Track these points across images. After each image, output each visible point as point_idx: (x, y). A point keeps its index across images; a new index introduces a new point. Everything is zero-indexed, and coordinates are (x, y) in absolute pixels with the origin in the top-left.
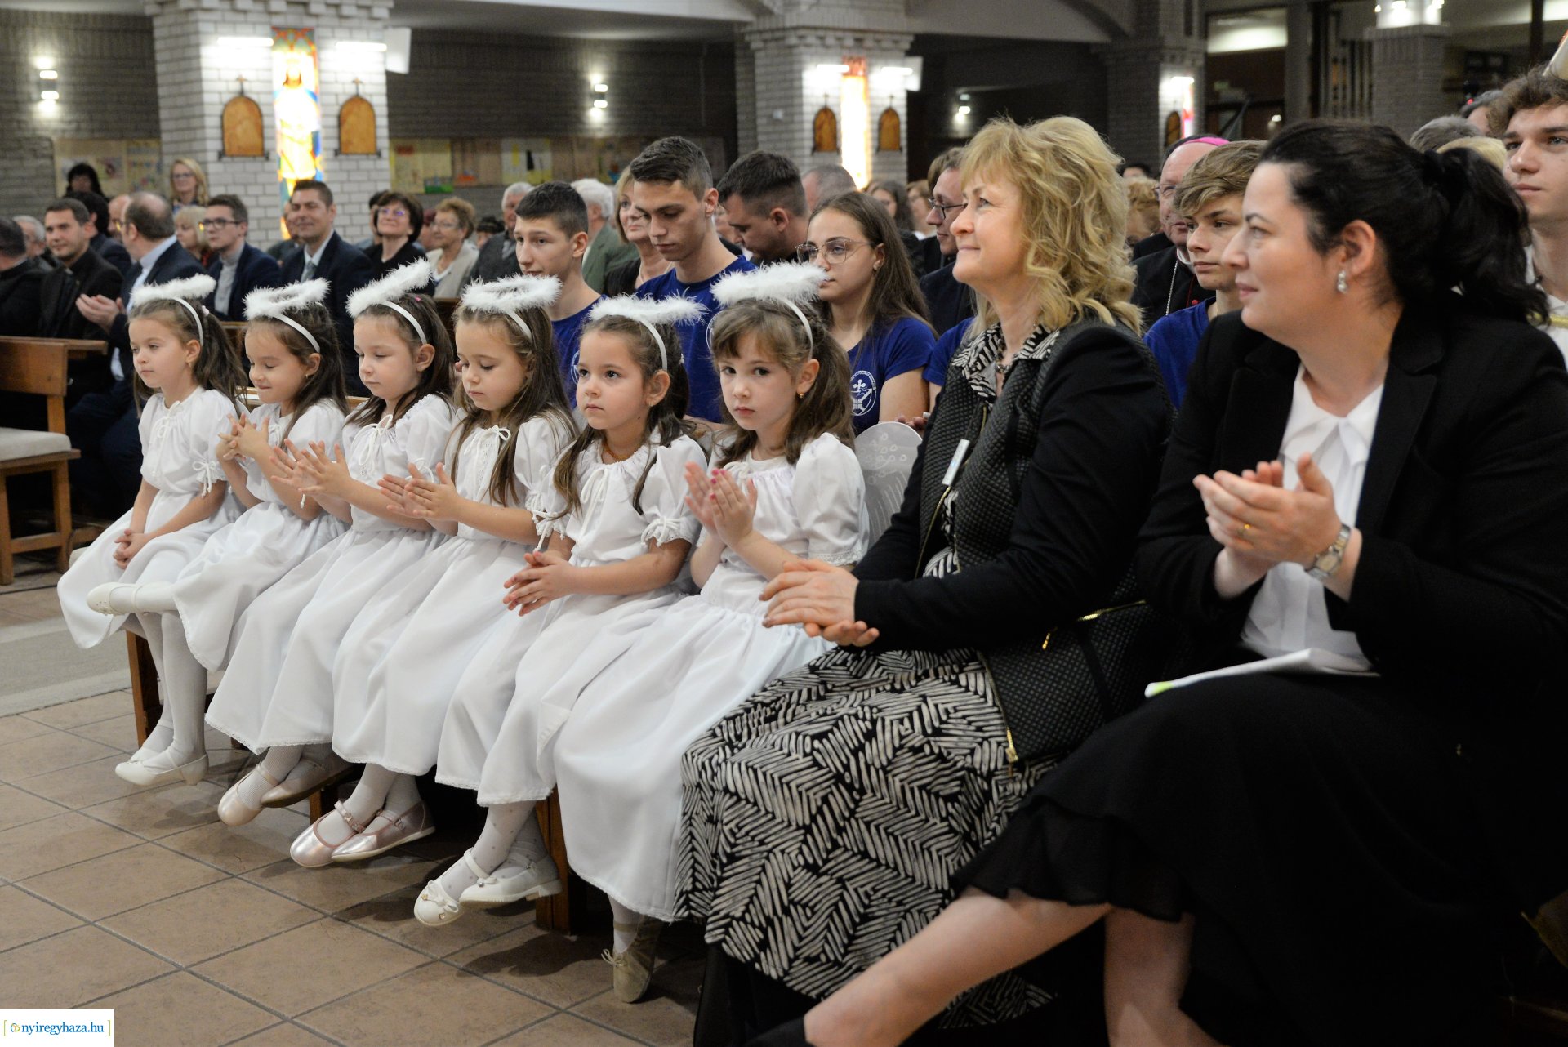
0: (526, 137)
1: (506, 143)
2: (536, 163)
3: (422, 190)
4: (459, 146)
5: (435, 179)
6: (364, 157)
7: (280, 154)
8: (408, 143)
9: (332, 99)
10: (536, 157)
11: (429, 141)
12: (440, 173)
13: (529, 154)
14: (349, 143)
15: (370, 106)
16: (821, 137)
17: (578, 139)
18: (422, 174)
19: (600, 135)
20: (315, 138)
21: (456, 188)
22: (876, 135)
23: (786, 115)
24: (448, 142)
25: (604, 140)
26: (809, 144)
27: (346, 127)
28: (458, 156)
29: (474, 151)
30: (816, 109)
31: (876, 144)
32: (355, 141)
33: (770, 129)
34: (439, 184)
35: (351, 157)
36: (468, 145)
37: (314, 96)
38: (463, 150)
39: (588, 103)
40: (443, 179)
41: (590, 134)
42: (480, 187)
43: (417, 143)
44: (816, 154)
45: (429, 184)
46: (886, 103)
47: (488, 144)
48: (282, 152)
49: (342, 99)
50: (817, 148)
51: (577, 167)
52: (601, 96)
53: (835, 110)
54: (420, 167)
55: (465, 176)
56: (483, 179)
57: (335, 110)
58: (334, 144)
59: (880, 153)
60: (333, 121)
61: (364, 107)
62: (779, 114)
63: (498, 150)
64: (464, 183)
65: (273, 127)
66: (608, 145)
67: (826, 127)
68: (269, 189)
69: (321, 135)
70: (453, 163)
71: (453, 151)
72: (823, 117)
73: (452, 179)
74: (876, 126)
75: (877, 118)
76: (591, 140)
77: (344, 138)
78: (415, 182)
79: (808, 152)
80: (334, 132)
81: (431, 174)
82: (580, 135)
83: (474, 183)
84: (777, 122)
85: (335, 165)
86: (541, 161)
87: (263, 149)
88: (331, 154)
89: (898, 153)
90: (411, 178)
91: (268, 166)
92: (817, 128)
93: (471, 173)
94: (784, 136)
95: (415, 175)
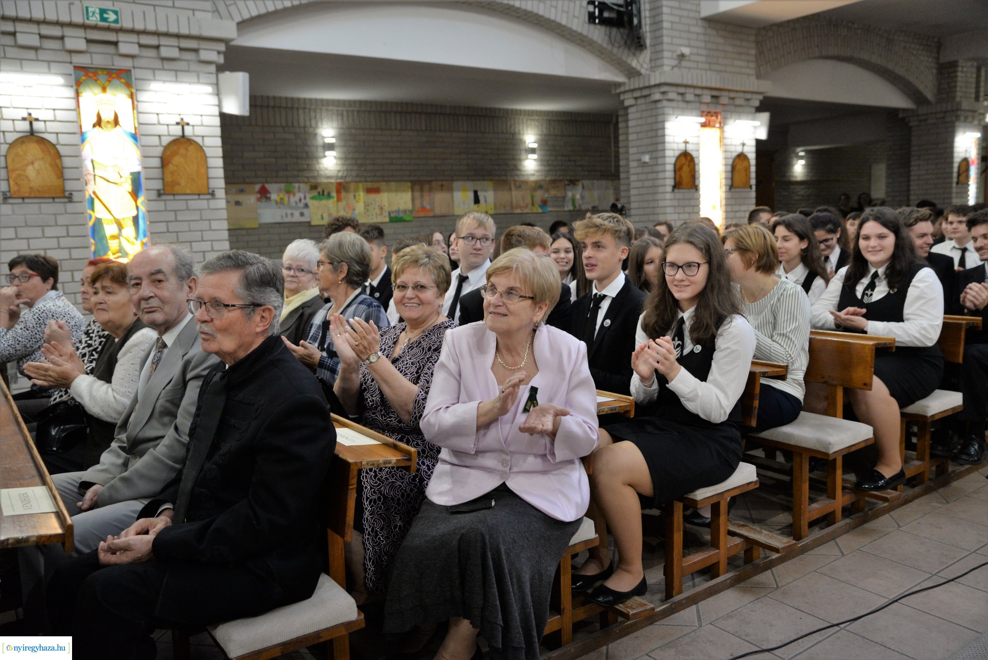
0: (473, 180)
1: (456, 184)
2: (481, 198)
3: (387, 220)
4: (417, 187)
5: (398, 211)
6: (196, 197)
7: (93, 196)
8: (376, 185)
9: (155, 141)
10: (481, 195)
11: (393, 184)
12: (402, 207)
13: (476, 193)
14: (175, 183)
15: (200, 148)
16: (681, 176)
17: (515, 181)
18: (387, 209)
19: (533, 179)
20: (136, 180)
21: (414, 217)
22: (729, 175)
23: (651, 159)
24: (409, 184)
25: (536, 182)
26: (670, 182)
27: (171, 167)
28: (417, 194)
29: (431, 190)
30: (677, 153)
31: (729, 182)
32: (183, 183)
33: (639, 170)
34: (401, 215)
35: (177, 197)
36: (426, 187)
37: (135, 137)
38: (422, 190)
39: (523, 157)
40: (405, 212)
41: (525, 178)
42: (434, 217)
43: (383, 185)
44: (676, 190)
45: (393, 215)
46: (739, 149)
47: (442, 186)
48: (94, 193)
49: (166, 141)
50: (677, 186)
51: (514, 202)
52: (533, 151)
53: (694, 154)
54: (385, 203)
55: (423, 209)
56: (438, 211)
57: (159, 151)
58: (158, 185)
59: (733, 190)
60: (156, 162)
61: (191, 148)
62: (646, 158)
63: (451, 190)
64: (422, 214)
65: (79, 168)
66: (538, 186)
67: (686, 169)
68: (73, 231)
69: (142, 177)
70: (413, 200)
71: (413, 190)
72: (683, 160)
73: (411, 211)
74: (729, 168)
75: (730, 162)
76: (526, 182)
77: (168, 178)
78: (381, 214)
79: (669, 189)
80: (157, 173)
81: (395, 208)
82: (516, 178)
83: (431, 214)
84: (645, 164)
85: (160, 205)
86: (485, 198)
87: (64, 191)
88: (153, 195)
89: (749, 190)
90: (378, 211)
91: (70, 207)
92: (677, 169)
93: (428, 207)
94: (651, 176)
95: (381, 209)
